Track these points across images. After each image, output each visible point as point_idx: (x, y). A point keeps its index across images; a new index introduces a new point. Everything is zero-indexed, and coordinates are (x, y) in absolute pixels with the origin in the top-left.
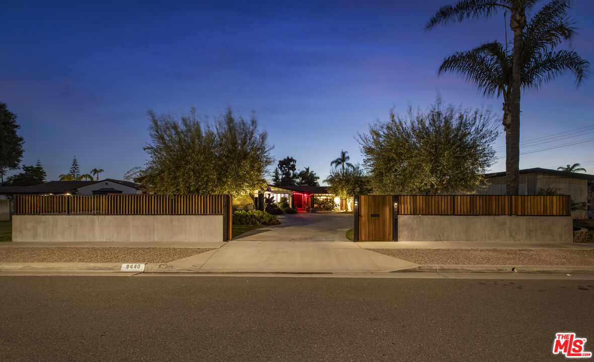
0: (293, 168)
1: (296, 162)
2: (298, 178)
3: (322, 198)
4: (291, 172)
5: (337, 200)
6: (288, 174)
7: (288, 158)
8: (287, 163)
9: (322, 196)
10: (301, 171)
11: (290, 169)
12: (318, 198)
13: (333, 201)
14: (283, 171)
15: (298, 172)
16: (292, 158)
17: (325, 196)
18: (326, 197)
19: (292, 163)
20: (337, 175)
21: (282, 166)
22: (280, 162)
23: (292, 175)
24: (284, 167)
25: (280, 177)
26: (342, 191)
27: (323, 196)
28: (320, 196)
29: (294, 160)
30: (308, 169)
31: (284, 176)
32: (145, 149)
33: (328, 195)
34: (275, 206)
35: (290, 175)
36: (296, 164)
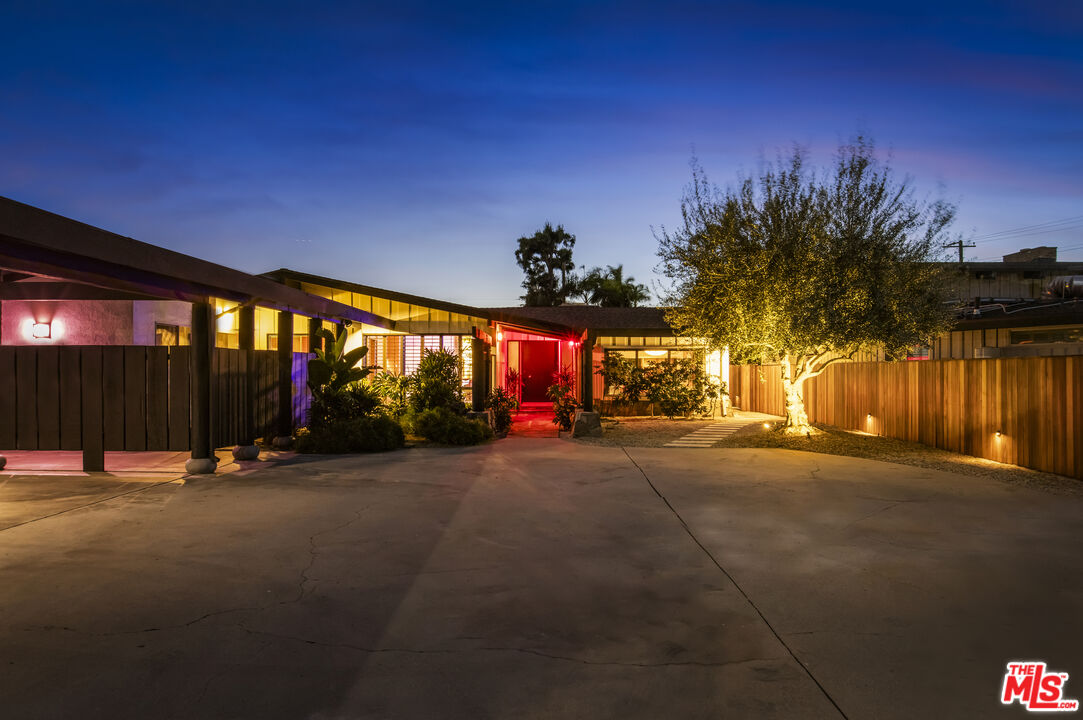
0: (565, 261)
1: (573, 241)
2: (577, 293)
3: (652, 354)
4: (557, 273)
5: (717, 366)
6: (549, 281)
7: (548, 229)
8: (545, 247)
9: (645, 347)
10: (589, 268)
11: (553, 265)
12: (629, 355)
13: (697, 372)
14: (530, 273)
15: (579, 273)
16: (560, 230)
17: (660, 347)
18: (661, 354)
19: (560, 246)
20: (732, 218)
21: (528, 256)
22: (523, 241)
23: (560, 285)
24: (537, 260)
26: (755, 310)
27: (653, 347)
28: (637, 349)
29: (567, 236)
30: (617, 273)
33: (672, 340)
34: (368, 401)
35: (555, 285)
36: (573, 250)
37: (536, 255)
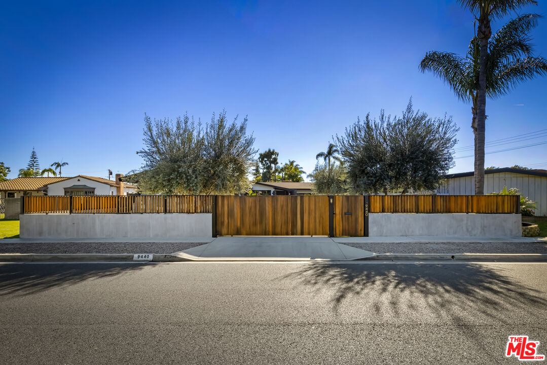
0: (275, 161)
1: (278, 155)
2: (280, 172)
4: (273, 165)
6: (269, 168)
7: (269, 150)
8: (269, 157)
10: (284, 164)
11: (271, 162)
14: (264, 165)
15: (280, 165)
16: (274, 151)
19: (273, 156)
21: (263, 159)
22: (261, 155)
23: (273, 169)
24: (266, 161)
25: (261, 171)
29: (276, 153)
30: (292, 163)
31: (265, 170)
32: (137, 153)
35: (272, 169)
36: (278, 158)
37: (266, 159)
